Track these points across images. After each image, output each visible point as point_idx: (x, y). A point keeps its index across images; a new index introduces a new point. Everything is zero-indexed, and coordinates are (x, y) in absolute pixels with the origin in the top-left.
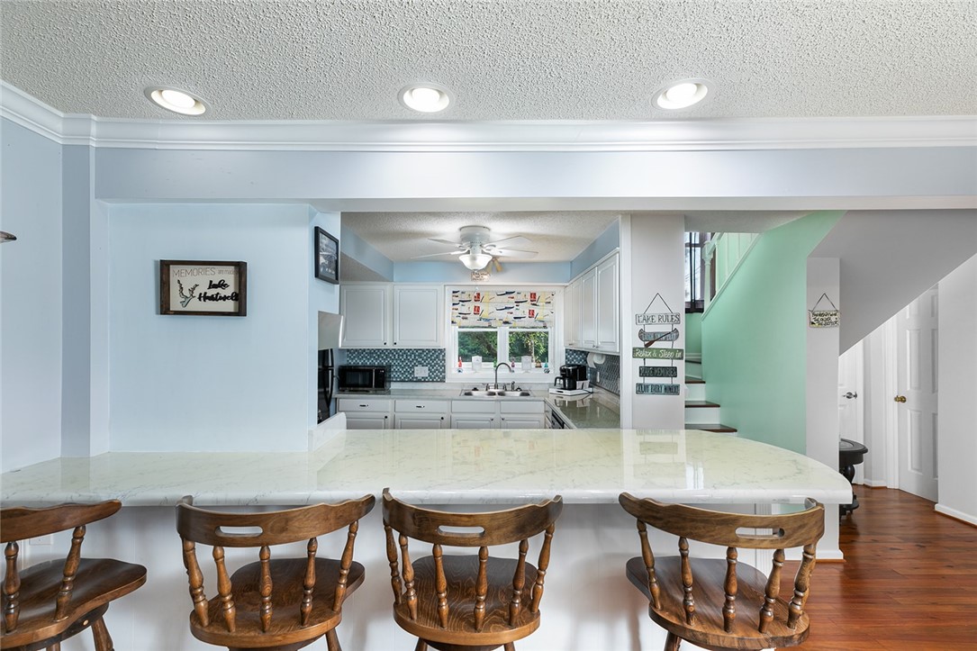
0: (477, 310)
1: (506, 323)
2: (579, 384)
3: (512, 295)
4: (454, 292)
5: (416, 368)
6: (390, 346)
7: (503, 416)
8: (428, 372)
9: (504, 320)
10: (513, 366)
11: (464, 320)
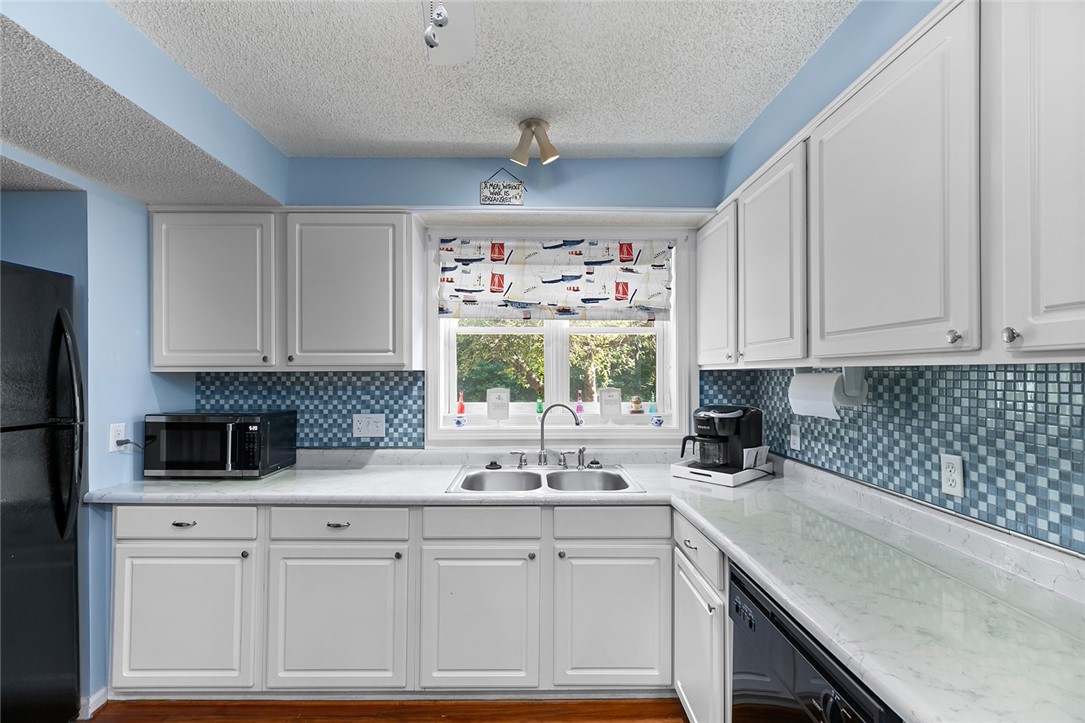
0: (497, 282)
1: (564, 311)
2: (748, 454)
3: (577, 248)
4: (443, 241)
5: (356, 417)
6: (276, 364)
7: (561, 546)
8: (384, 425)
9: (560, 305)
10: (580, 409)
11: (470, 307)
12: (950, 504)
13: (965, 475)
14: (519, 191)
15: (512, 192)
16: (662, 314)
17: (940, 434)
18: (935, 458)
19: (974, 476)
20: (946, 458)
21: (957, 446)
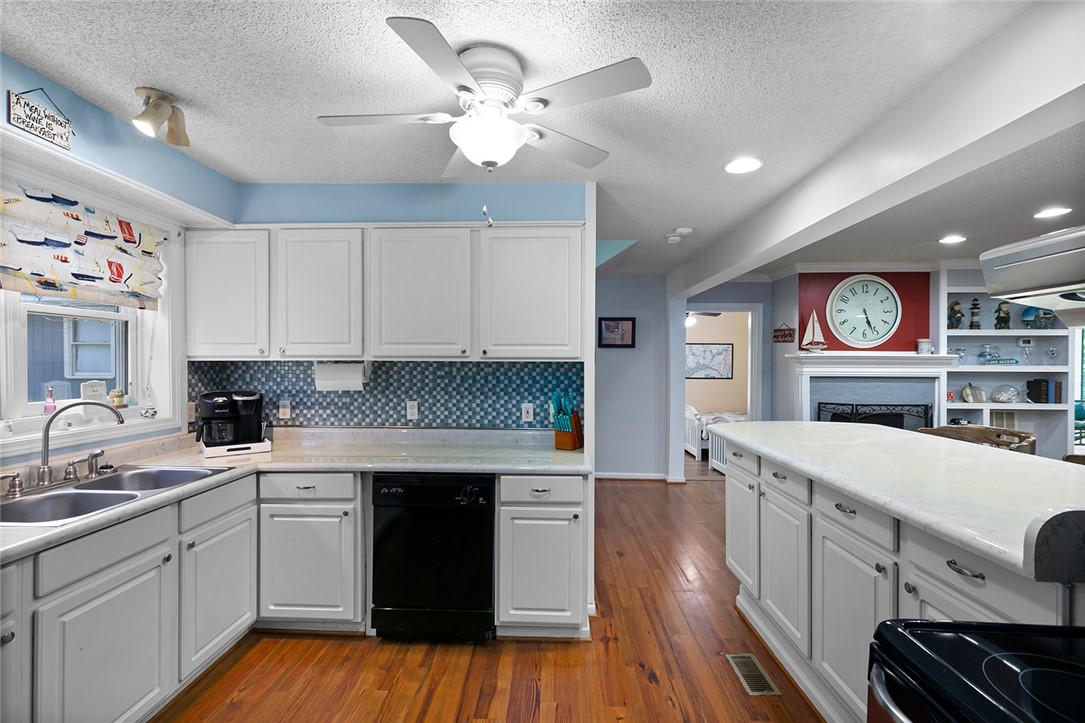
1: (49, 285)
3: (71, 210)
7: (187, 538)
12: (411, 424)
13: (419, 409)
14: (66, 130)
15: (57, 129)
16: (151, 303)
17: (407, 393)
18: (403, 404)
19: (422, 409)
20: (409, 403)
21: (415, 397)
